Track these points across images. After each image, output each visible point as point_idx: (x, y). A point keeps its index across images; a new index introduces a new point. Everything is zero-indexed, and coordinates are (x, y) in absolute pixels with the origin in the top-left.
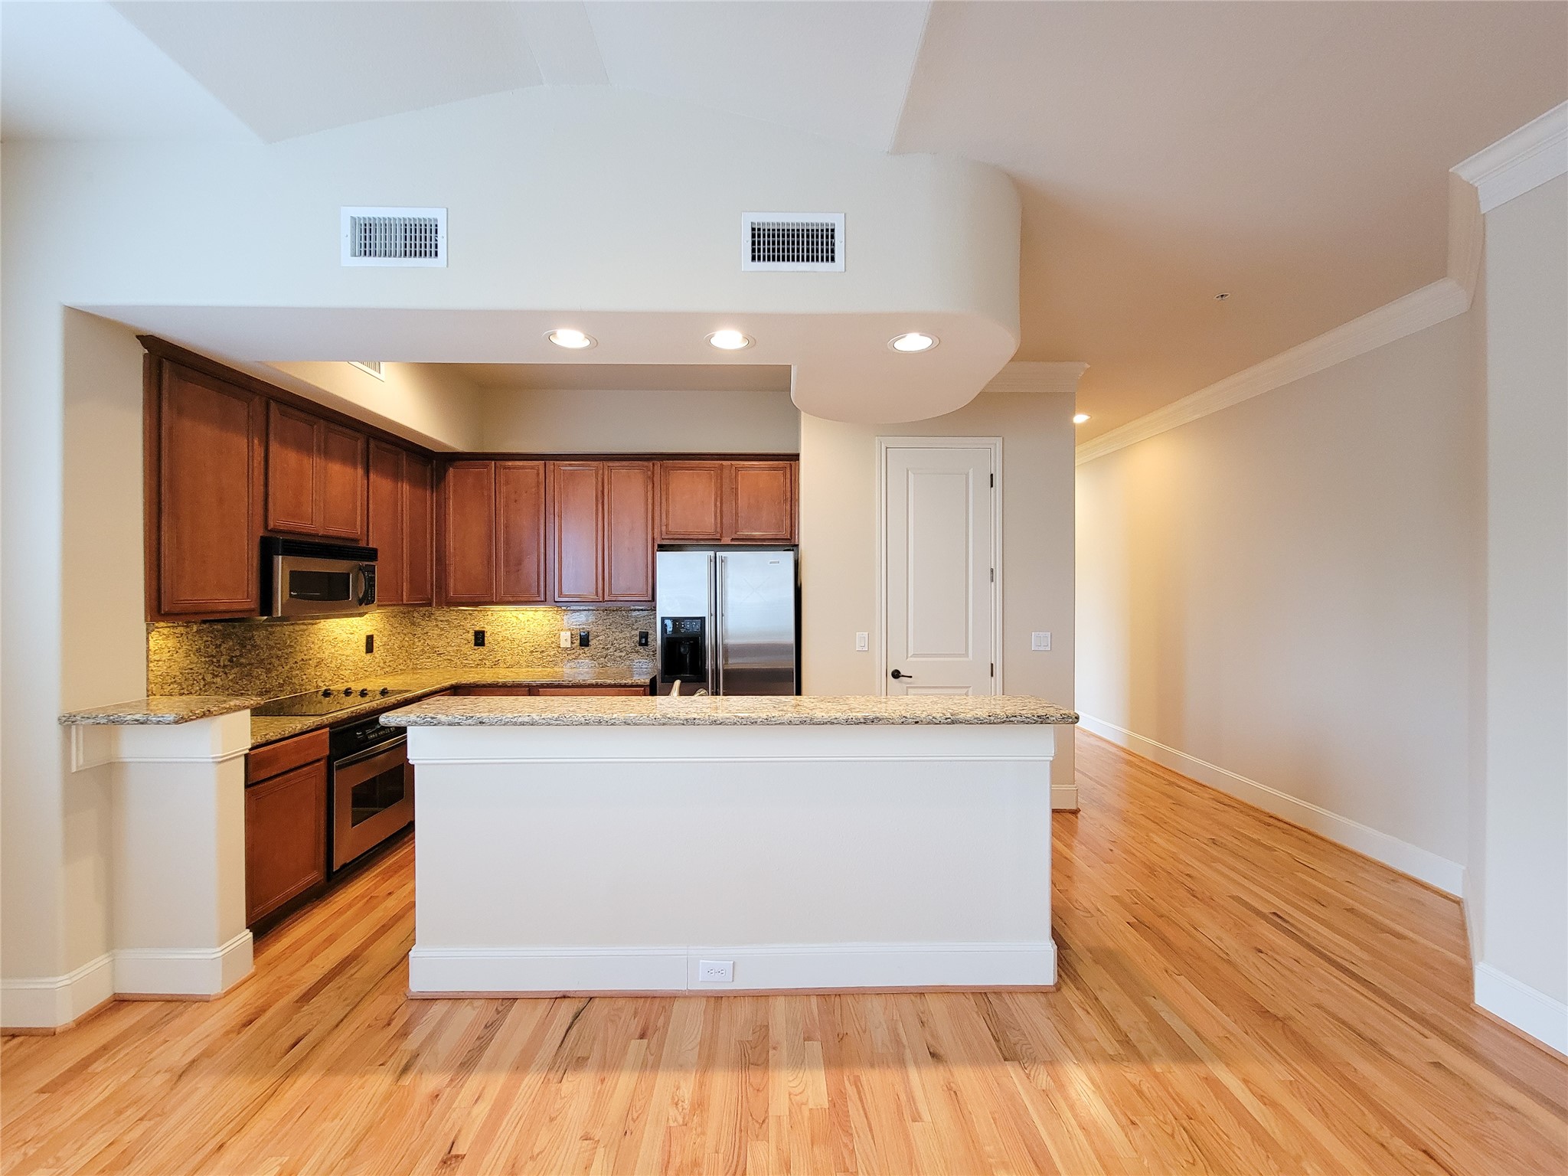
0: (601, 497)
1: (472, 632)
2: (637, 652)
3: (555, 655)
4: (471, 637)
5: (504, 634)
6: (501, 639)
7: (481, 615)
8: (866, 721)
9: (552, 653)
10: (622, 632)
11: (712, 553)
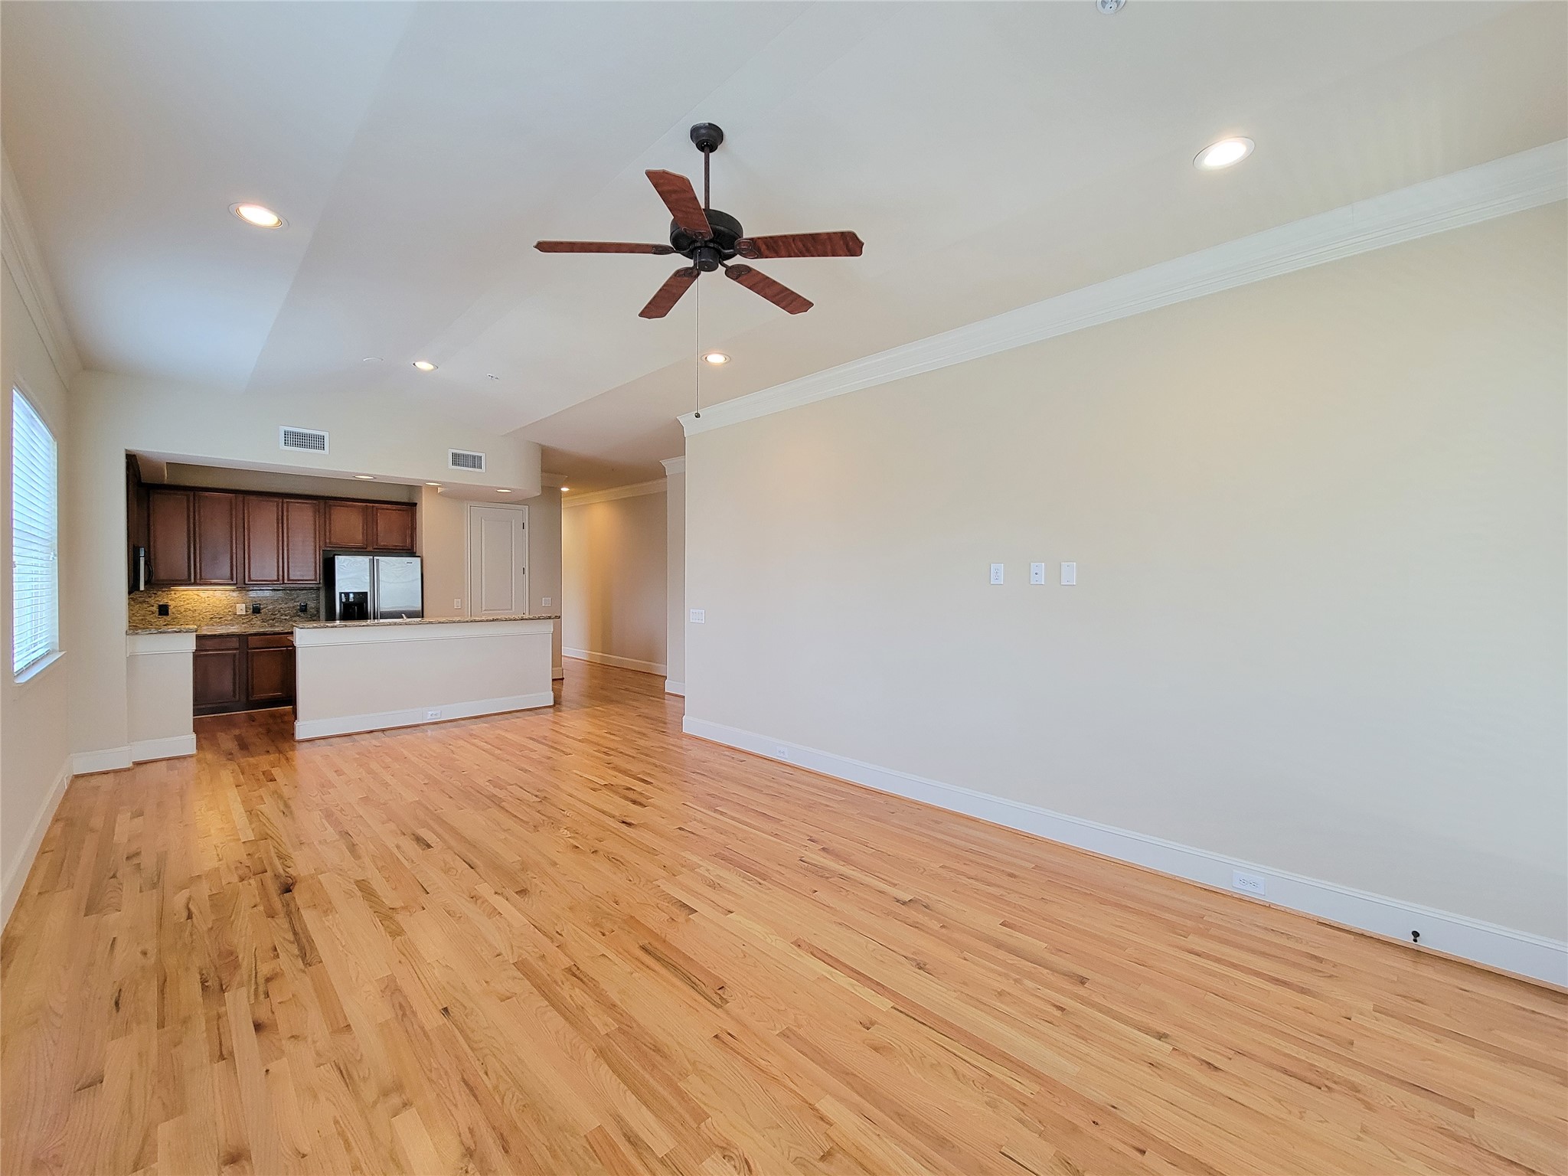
0: (280, 521)
1: (156, 606)
2: (299, 616)
3: (231, 620)
4: (155, 609)
5: (186, 606)
6: (183, 610)
7: (164, 594)
8: (493, 620)
9: (230, 618)
10: (286, 603)
11: (372, 557)
